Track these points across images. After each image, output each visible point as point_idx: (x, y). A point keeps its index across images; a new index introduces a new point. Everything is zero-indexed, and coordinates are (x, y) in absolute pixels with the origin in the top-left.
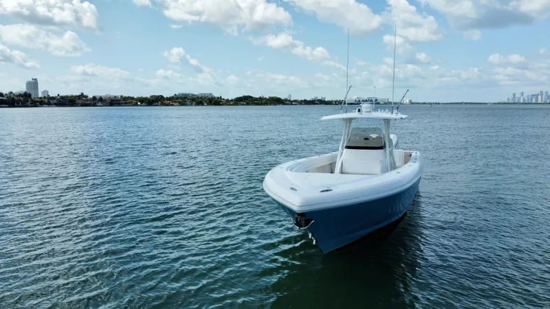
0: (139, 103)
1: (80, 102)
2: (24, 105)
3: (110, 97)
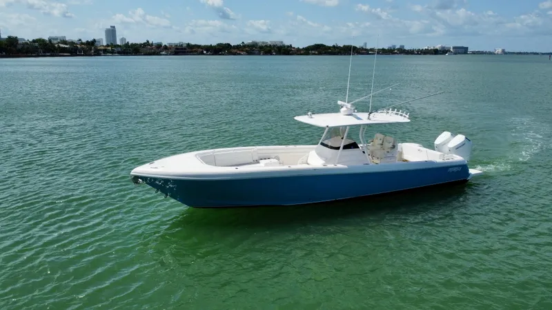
0: (205, 52)
1: (144, 50)
2: (86, 54)
3: (176, 46)
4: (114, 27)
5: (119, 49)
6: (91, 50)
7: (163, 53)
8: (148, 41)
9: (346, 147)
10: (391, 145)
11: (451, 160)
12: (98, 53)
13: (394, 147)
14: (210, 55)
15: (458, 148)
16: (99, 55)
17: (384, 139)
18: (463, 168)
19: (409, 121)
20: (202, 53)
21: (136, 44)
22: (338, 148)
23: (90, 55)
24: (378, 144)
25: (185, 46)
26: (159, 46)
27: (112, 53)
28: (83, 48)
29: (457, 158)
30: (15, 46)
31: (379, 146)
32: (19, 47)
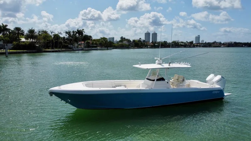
0: (244, 46)
1: (213, 45)
2: (190, 47)
3: (229, 43)
4: (199, 36)
5: (203, 45)
6: (191, 45)
7: (222, 46)
8: (215, 41)
9: (158, 80)
10: (182, 80)
11: (214, 87)
12: (194, 46)
13: (183, 80)
14: (246, 47)
15: (218, 82)
16: (194, 47)
17: (179, 76)
18: (221, 92)
19: (191, 67)
20: (242, 46)
21: (210, 43)
22: (154, 80)
23: (191, 47)
24: (176, 79)
25: (233, 43)
26: (220, 43)
27: (200, 46)
28: (189, 45)
29: (217, 86)
30: (166, 44)
31: (177, 80)
32: (167, 44)
